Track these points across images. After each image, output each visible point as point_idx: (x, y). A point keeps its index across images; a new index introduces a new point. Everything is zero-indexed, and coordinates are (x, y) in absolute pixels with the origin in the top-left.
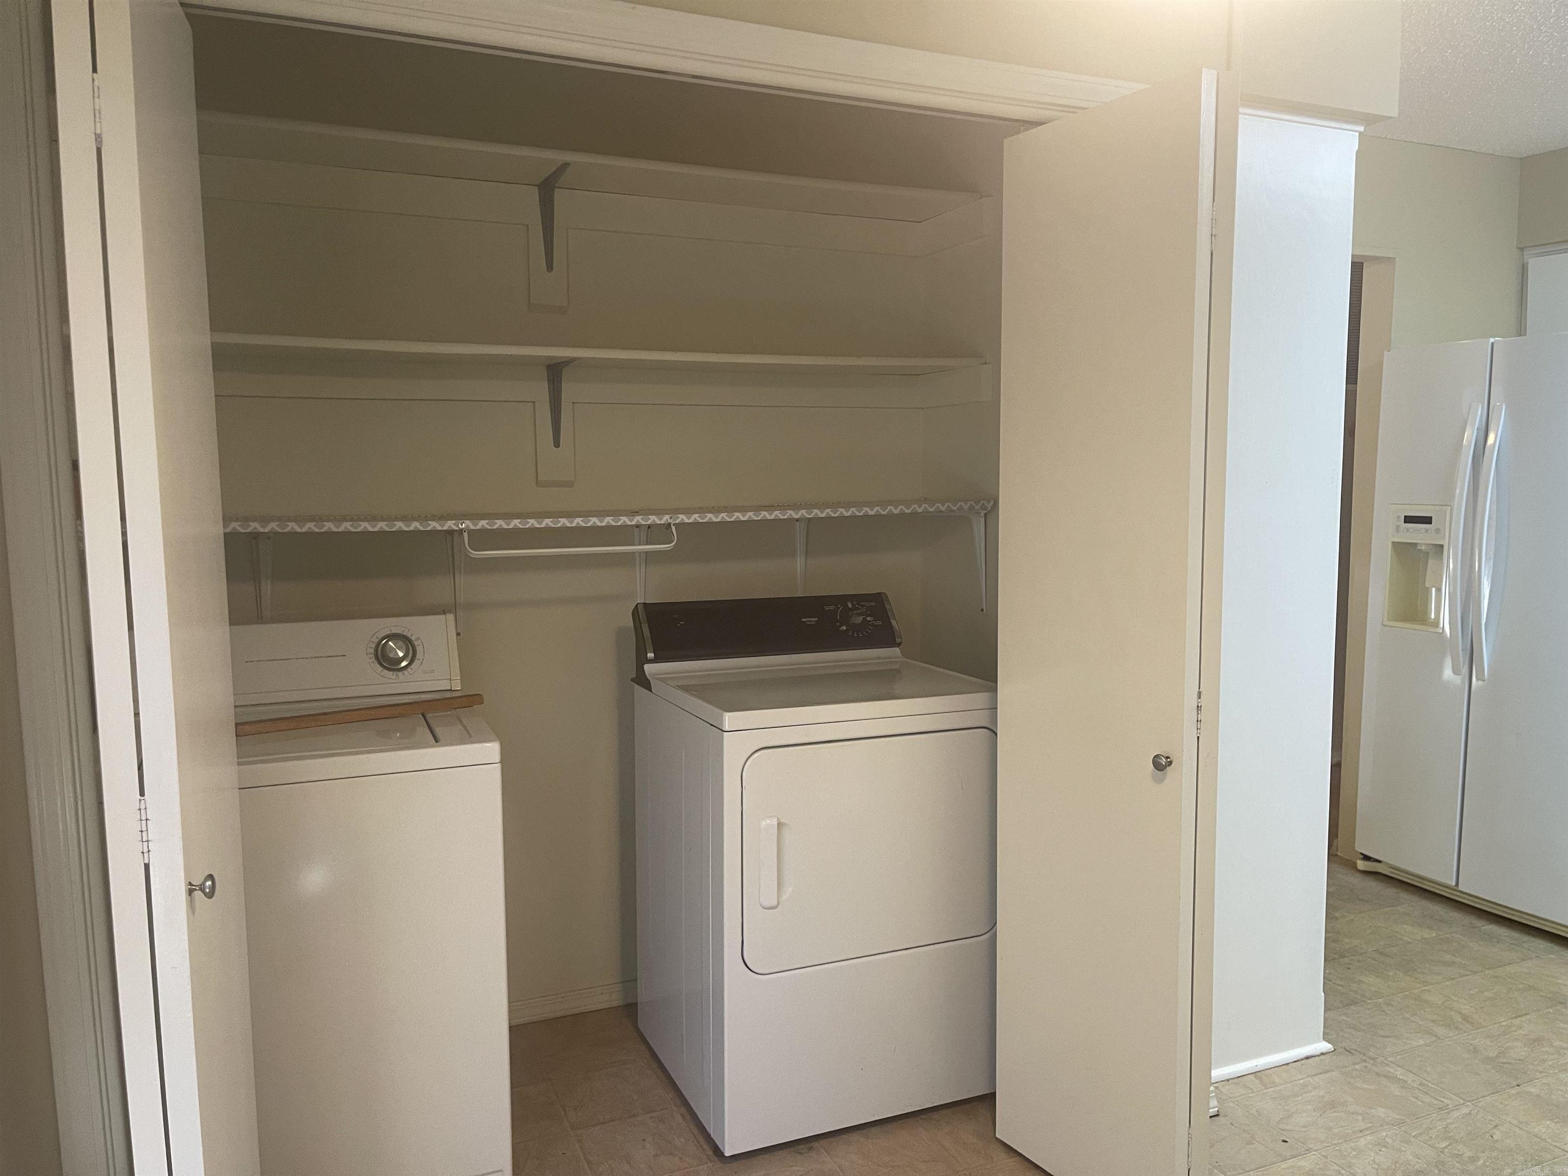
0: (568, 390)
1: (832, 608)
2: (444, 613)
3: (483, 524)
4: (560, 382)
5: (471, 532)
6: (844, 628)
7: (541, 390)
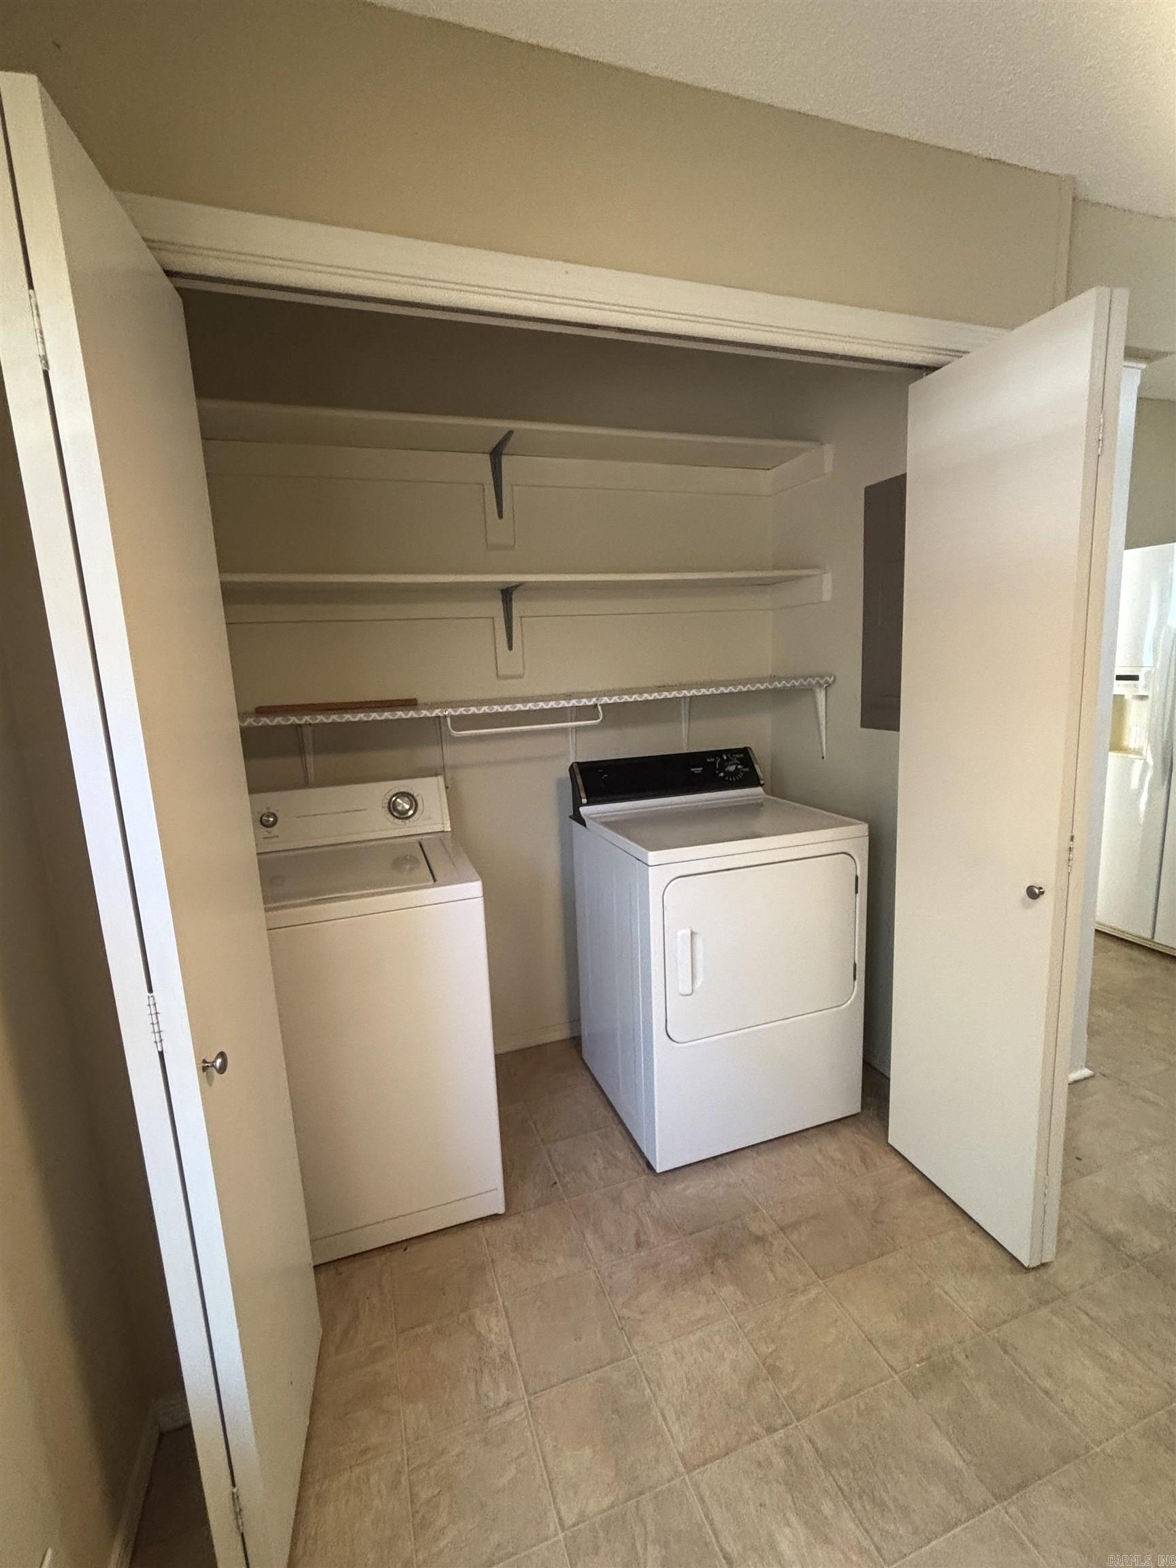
0: (517, 607)
1: (712, 760)
2: (436, 775)
3: (462, 711)
4: (511, 600)
5: (452, 717)
6: (722, 774)
7: (497, 607)
